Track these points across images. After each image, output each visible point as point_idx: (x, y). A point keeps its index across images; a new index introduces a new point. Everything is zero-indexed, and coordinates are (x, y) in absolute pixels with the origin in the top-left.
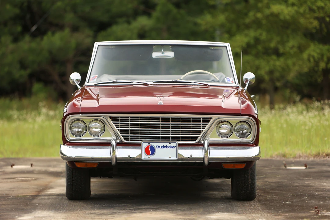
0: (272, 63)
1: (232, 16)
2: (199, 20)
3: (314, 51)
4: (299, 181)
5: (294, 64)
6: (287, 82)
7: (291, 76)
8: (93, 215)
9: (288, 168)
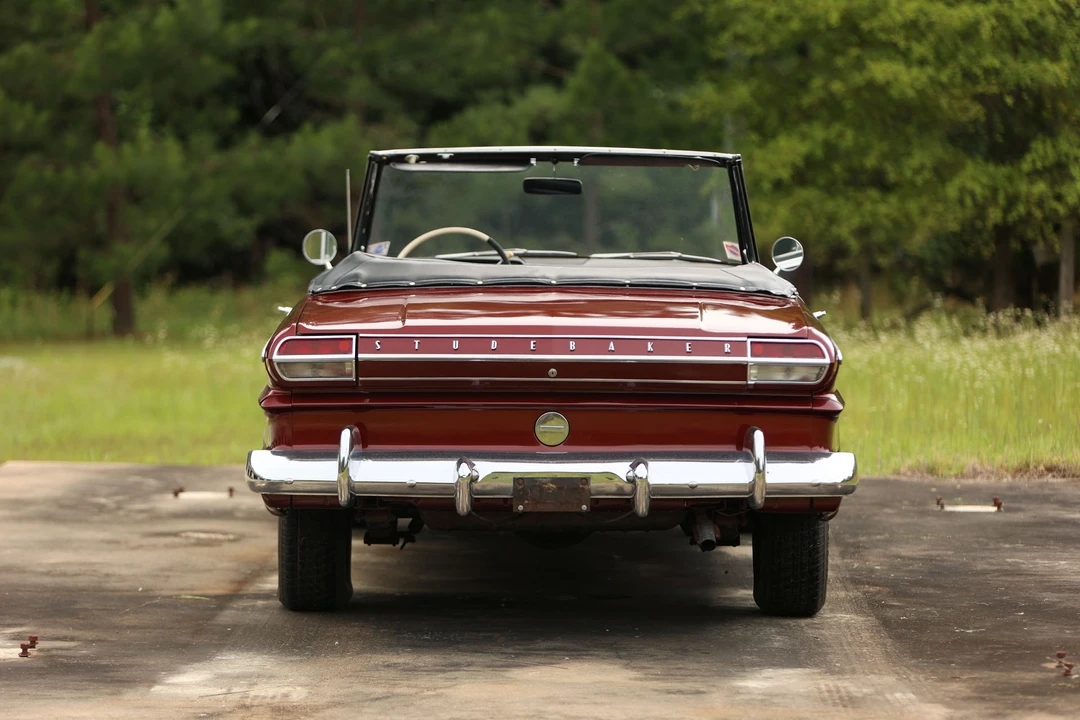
0: (868, 207)
1: (768, 89)
2: (683, 97)
3: (974, 179)
4: (987, 554)
5: (924, 213)
6: (906, 255)
7: (917, 242)
8: (392, 673)
9: (948, 508)
